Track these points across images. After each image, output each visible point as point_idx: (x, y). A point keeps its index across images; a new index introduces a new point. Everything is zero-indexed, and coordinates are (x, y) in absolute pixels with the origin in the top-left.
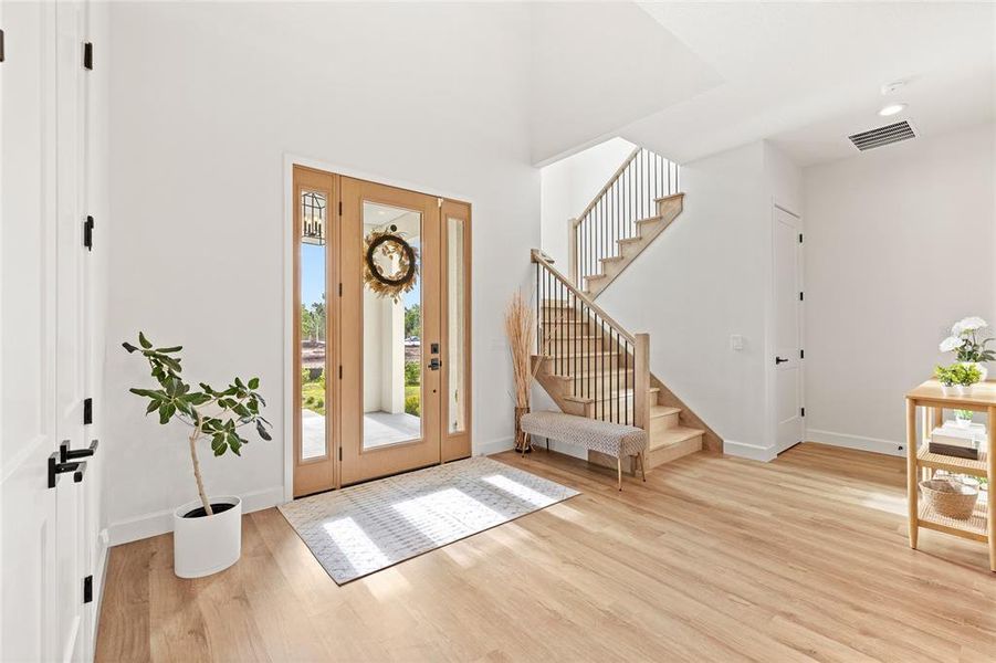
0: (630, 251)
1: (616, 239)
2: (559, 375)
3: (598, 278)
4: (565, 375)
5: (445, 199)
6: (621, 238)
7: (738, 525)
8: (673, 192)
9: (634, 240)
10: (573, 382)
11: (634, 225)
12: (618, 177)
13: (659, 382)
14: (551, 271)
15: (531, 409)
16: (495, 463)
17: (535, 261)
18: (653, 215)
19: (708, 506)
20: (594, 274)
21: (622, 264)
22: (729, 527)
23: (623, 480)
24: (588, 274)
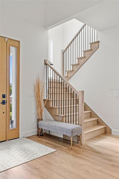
0: (82, 61)
1: (77, 57)
2: (54, 106)
3: (71, 71)
4: (56, 107)
5: (8, 38)
6: (79, 57)
7: (110, 160)
8: (96, 41)
9: (83, 58)
10: (58, 109)
11: (83, 52)
12: (78, 35)
13: (91, 109)
14: (51, 68)
15: (43, 119)
16: (28, 140)
17: (46, 64)
18: (89, 49)
19: (102, 154)
20: (69, 70)
21: (79, 66)
22: (107, 162)
23: (73, 145)
24: (68, 70)
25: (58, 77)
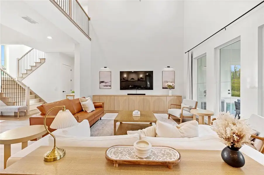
0: (34, 69)
1: (30, 65)
4: (8, 97)
8: (43, 58)
9: (34, 66)
11: (34, 63)
12: (27, 53)
18: (39, 61)
21: (31, 71)
24: (22, 72)
25: (6, 75)
